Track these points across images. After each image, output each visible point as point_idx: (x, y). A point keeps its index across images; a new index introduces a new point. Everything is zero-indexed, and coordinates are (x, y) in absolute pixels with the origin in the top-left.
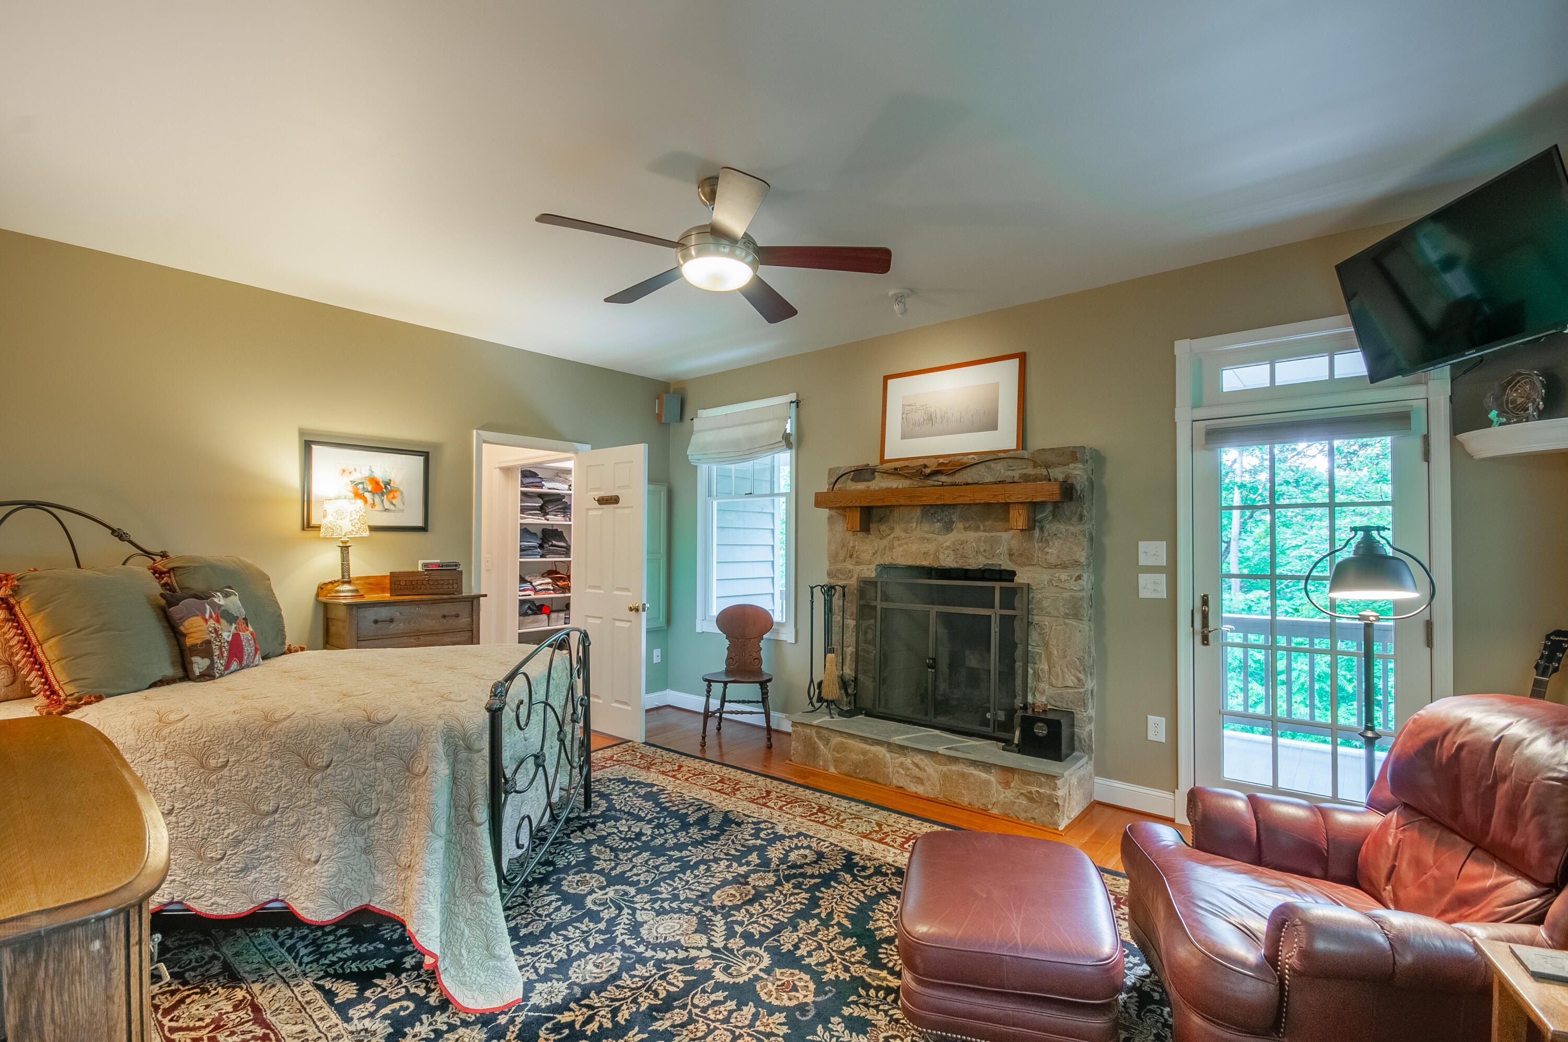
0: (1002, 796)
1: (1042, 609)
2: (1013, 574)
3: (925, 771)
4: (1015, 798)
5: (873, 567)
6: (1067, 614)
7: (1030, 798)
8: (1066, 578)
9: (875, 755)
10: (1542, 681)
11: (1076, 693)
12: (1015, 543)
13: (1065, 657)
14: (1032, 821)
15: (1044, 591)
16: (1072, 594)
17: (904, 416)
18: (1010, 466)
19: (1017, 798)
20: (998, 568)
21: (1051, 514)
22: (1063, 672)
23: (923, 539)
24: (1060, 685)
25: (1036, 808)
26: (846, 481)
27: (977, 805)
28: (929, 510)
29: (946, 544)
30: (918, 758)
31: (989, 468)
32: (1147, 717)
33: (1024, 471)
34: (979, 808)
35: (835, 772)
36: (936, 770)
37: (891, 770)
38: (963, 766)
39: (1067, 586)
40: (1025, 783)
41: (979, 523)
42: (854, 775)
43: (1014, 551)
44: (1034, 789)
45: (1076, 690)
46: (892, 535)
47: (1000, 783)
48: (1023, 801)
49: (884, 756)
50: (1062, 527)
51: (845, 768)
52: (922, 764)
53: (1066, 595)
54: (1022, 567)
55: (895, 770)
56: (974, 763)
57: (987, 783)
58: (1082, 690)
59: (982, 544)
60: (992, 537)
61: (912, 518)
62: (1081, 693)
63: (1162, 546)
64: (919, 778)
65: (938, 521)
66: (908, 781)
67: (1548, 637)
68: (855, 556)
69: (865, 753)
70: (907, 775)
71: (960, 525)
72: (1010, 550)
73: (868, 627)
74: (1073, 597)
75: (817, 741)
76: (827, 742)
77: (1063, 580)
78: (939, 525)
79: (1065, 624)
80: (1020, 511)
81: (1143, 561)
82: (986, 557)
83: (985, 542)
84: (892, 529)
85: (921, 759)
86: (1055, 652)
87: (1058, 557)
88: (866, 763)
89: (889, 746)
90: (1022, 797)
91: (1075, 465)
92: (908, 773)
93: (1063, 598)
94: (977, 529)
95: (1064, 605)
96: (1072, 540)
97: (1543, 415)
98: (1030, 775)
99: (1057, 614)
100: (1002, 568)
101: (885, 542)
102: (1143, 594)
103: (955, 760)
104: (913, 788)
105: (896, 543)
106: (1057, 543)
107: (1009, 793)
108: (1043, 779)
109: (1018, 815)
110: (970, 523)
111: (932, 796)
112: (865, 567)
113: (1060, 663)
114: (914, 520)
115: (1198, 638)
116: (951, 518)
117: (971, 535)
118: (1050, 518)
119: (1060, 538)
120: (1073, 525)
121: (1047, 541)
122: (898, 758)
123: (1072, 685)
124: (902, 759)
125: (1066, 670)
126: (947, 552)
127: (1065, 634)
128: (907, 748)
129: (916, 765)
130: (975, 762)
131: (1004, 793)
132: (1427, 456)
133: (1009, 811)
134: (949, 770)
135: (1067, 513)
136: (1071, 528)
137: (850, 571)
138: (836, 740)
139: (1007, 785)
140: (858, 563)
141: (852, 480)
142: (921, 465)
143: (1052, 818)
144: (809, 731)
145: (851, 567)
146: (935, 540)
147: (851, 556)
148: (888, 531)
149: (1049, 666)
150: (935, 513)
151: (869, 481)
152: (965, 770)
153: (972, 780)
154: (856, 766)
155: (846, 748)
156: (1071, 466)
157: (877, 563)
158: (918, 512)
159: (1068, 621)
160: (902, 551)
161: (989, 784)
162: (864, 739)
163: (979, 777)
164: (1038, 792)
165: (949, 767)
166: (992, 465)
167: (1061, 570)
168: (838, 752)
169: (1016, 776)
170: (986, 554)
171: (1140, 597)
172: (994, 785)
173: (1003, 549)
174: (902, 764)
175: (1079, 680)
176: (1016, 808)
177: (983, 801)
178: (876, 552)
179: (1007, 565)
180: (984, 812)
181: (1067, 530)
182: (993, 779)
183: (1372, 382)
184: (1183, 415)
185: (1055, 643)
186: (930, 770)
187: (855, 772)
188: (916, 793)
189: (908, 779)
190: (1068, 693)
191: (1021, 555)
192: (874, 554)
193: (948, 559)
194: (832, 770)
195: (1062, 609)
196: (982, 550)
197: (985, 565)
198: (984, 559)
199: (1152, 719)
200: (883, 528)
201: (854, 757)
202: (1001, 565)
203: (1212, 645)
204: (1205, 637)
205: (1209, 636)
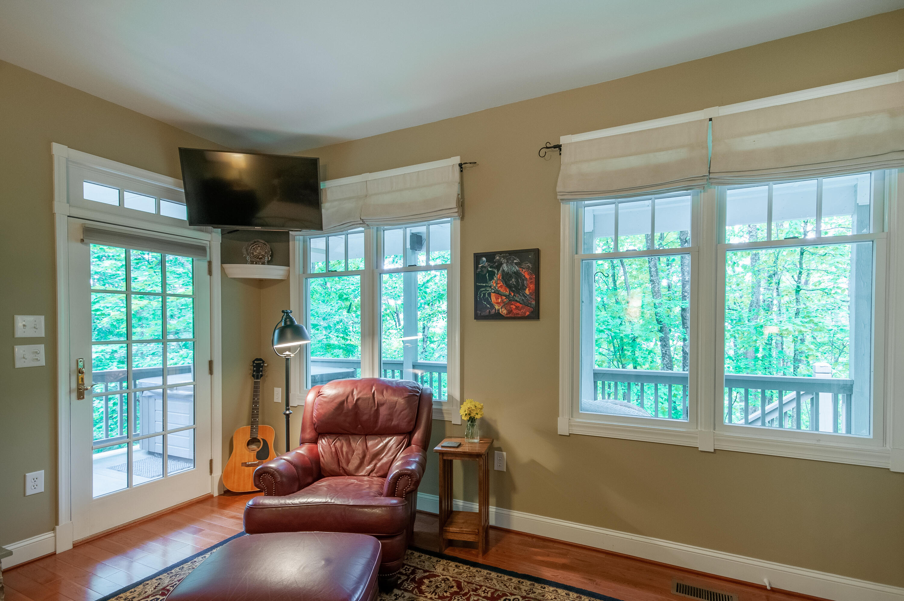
10: (258, 381)
32: (25, 476)
63: (41, 320)
67: (254, 362)
81: (20, 333)
97: (269, 263)
102: (19, 364)
115: (74, 395)
132: (210, 273)
171: (17, 366)
183: (190, 225)
203: (83, 398)
204: (81, 393)
205: (85, 392)
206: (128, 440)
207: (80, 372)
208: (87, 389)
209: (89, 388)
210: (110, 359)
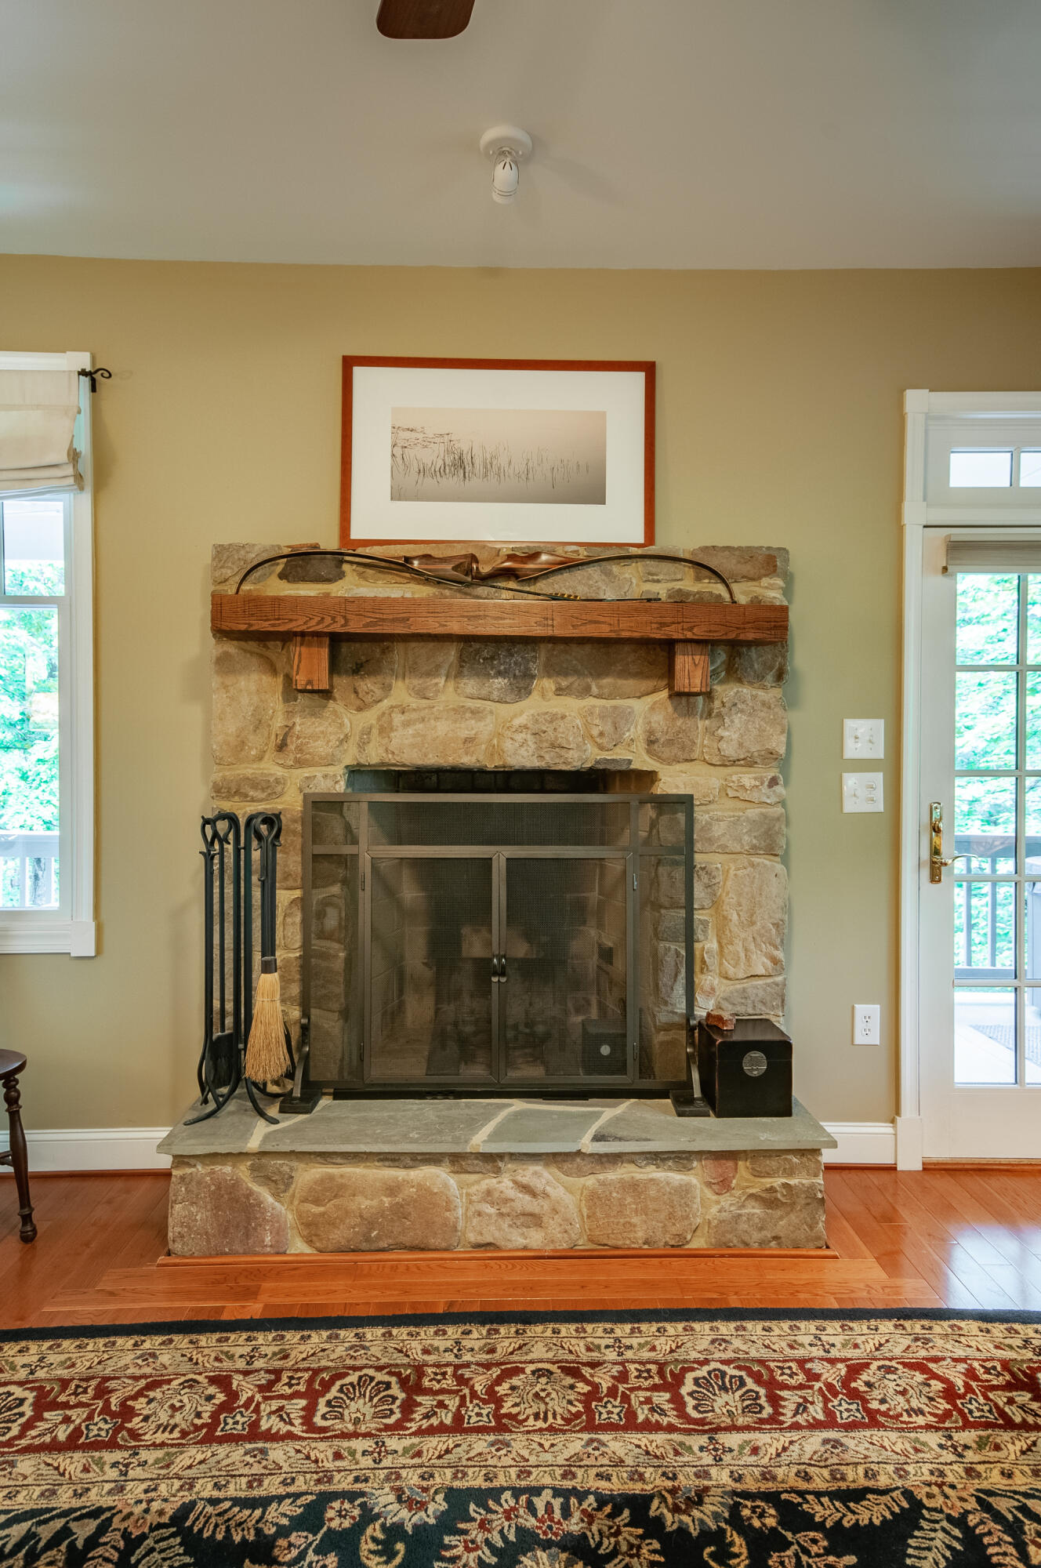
0: (714, 1210)
1: (710, 840)
2: (650, 777)
3: (546, 1195)
4: (740, 1208)
5: (339, 770)
6: (754, 847)
7: (769, 1200)
8: (754, 783)
9: (420, 1187)
11: (768, 985)
12: (659, 720)
13: (753, 923)
14: (773, 1244)
15: (712, 807)
16: (763, 810)
17: (398, 451)
18: (650, 574)
19: (743, 1206)
20: (624, 768)
21: (724, 666)
22: (746, 950)
23: (460, 712)
24: (741, 975)
25: (781, 1218)
26: (264, 577)
27: (663, 1238)
28: (478, 652)
29: (517, 722)
30: (531, 1174)
31: (608, 574)
32: (853, 1007)
33: (678, 585)
34: (666, 1243)
35: (307, 1250)
36: (567, 1189)
37: (460, 1212)
38: (632, 1167)
39: (755, 796)
40: (758, 1175)
41: (589, 680)
42: (365, 1246)
43: (658, 735)
44: (777, 1182)
45: (769, 980)
46: (386, 703)
47: (709, 1184)
48: (755, 1210)
49: (446, 1185)
50: (746, 691)
51: (338, 1235)
52: (538, 1184)
53: (753, 813)
54: (669, 764)
55: (472, 1209)
56: (657, 1158)
57: (685, 1191)
58: (779, 979)
59: (597, 722)
60: (615, 708)
61: (438, 667)
62: (777, 985)
63: (879, 728)
64: (531, 1215)
65: (499, 674)
66: (505, 1226)
68: (292, 747)
69: (392, 1189)
70: (501, 1215)
71: (549, 684)
72: (651, 732)
73: (327, 903)
74: (765, 816)
75: (256, 1188)
76: (280, 1184)
77: (747, 785)
78: (500, 682)
79: (752, 865)
80: (697, 658)
81: (850, 752)
82: (601, 748)
83: (602, 717)
84: (387, 689)
85: (535, 1173)
86: (735, 917)
87: (741, 745)
88: (399, 1212)
89: (457, 1160)
90: (752, 1203)
91: (772, 581)
92: (504, 1210)
93: (748, 819)
94: (586, 692)
95: (750, 830)
96: (763, 714)
98: (770, 1156)
99: (738, 849)
100: (632, 767)
101: (370, 717)
102: (849, 806)
103: (616, 1158)
104: (518, 1239)
105: (398, 718)
106: (738, 720)
107: (726, 1201)
108: (795, 1160)
109: (746, 1238)
110: (571, 679)
111: (565, 1246)
112: (318, 772)
113: (743, 935)
114: (443, 671)
115: (926, 872)
116: (527, 669)
117: (572, 706)
118: (723, 674)
119: (742, 711)
120: (764, 688)
121: (720, 715)
122: (478, 1182)
123: (762, 971)
124: (489, 1182)
125: (752, 947)
126: (520, 737)
127: (753, 882)
128: (501, 1156)
129: (526, 1189)
130: (657, 1154)
131: (718, 1202)
133: (729, 1236)
134: (603, 1184)
135: (756, 666)
136: (761, 693)
137: (277, 781)
138: (309, 1175)
139: (723, 1185)
140: (300, 763)
141: (282, 576)
142: (465, 556)
143: (811, 1228)
144: (228, 1169)
145: (279, 772)
146: (491, 712)
147: (281, 747)
148: (378, 693)
149: (719, 942)
150: (492, 658)
151: (329, 581)
152: (638, 1176)
153: (652, 1193)
154: (371, 1224)
155: (342, 1187)
156: (765, 581)
157: (349, 760)
158: (452, 653)
159: (756, 860)
160: (414, 736)
161: (687, 1192)
162: (392, 1159)
163: (668, 1184)
164: (786, 1186)
165: (601, 1177)
166: (615, 568)
167: (744, 769)
168: (317, 1202)
169: (740, 1163)
170: (603, 741)
171: (846, 810)
172: (698, 1192)
173: (636, 731)
174: (489, 1193)
175: (775, 961)
176: (743, 1226)
177: (677, 1228)
178: (346, 737)
179: (642, 761)
180: (677, 1251)
181: (754, 697)
182: (694, 1181)
184: (914, 513)
185: (733, 901)
186: (557, 1192)
187: (368, 1240)
188: (525, 1248)
189: (505, 1224)
190: (756, 987)
191: (670, 742)
192: (341, 742)
193: (523, 751)
194: (299, 1247)
195: (746, 838)
196: (595, 732)
197: (597, 762)
198: (596, 750)
199: (861, 1009)
200: (367, 685)
201: (364, 1203)
202: (630, 762)
203: (940, 880)
204: (936, 870)
205: (943, 868)
206: (1016, 983)
207: (936, 830)
208: (946, 864)
209: (950, 861)
210: (969, 813)
